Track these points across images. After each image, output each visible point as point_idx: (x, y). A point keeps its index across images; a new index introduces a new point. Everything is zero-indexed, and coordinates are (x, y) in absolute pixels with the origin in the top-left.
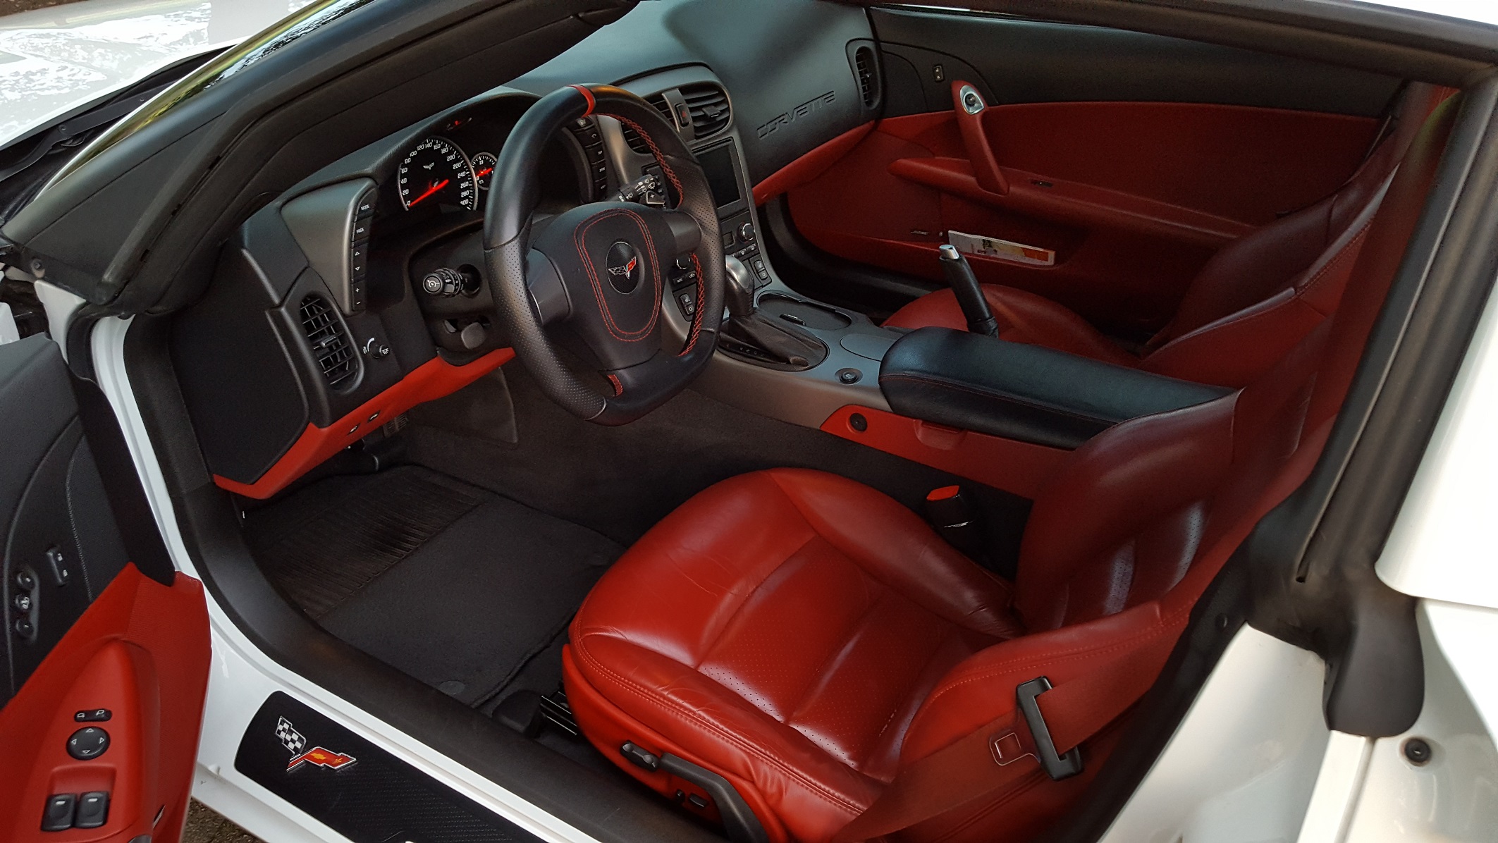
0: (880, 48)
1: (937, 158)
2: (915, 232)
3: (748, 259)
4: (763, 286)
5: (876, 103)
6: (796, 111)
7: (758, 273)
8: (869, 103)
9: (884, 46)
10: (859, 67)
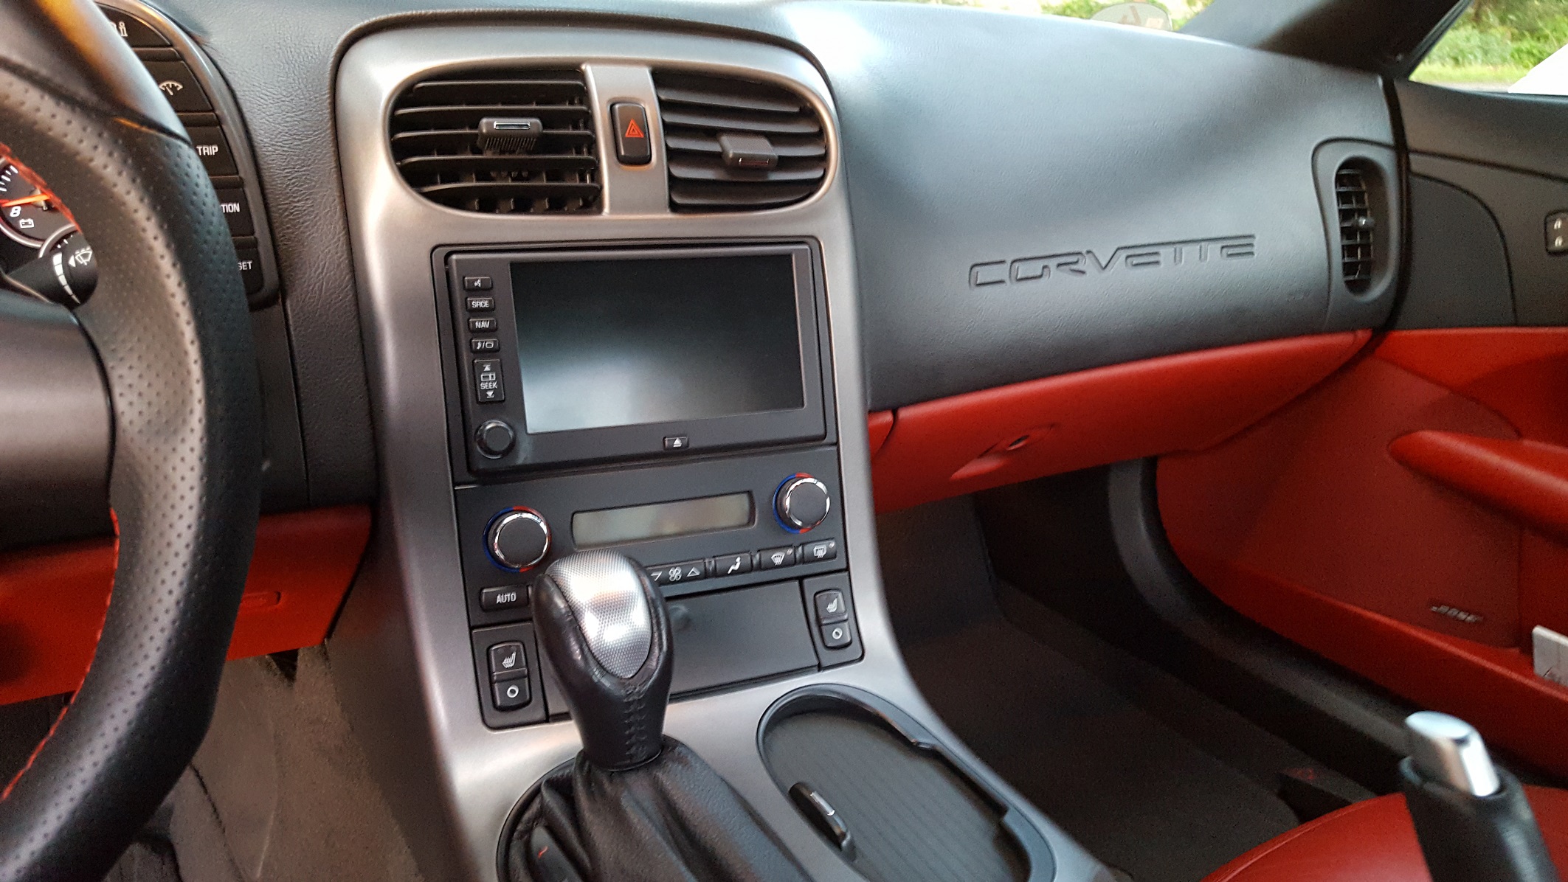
0: (1408, 168)
1: (1527, 443)
2: (1443, 609)
3: (801, 579)
4: (820, 668)
5: (1380, 288)
6: (1123, 254)
7: (820, 625)
8: (1357, 286)
9: (1417, 163)
10: (1342, 197)
